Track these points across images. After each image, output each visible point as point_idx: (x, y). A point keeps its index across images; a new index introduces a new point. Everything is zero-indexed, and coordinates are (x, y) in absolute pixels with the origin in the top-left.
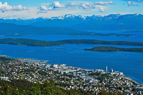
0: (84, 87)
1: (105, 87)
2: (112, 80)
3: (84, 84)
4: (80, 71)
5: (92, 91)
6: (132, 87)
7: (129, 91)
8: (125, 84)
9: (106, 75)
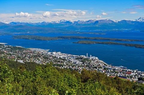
0: (73, 66)
1: (86, 67)
2: (91, 62)
3: (73, 65)
4: (70, 56)
5: (77, 69)
6: (104, 67)
7: (102, 69)
8: (99, 65)
9: (87, 59)
